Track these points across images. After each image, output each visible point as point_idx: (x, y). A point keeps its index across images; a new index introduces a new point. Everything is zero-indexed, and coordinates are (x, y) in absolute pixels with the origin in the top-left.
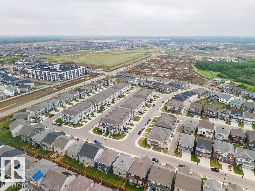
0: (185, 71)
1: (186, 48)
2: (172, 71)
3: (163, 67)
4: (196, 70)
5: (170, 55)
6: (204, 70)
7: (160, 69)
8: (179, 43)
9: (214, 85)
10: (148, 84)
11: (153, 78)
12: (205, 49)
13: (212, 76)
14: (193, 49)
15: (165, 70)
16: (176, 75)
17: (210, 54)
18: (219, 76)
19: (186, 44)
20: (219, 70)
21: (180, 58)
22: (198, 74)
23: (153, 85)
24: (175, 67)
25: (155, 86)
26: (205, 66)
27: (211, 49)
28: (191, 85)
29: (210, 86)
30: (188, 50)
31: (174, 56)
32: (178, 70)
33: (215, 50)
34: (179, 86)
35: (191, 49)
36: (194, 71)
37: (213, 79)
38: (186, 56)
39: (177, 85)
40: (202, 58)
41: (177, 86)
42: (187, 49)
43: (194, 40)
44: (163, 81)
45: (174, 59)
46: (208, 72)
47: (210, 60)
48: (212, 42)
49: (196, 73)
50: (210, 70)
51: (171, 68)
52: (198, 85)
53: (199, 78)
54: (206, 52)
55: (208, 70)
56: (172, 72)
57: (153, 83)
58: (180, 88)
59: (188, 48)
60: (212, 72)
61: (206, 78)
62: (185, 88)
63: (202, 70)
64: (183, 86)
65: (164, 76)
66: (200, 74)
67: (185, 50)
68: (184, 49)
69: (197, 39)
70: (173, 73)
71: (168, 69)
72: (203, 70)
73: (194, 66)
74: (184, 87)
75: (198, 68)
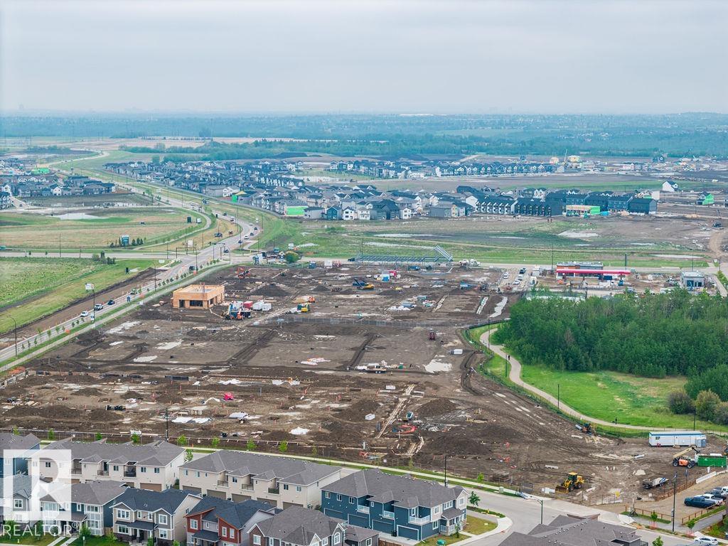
0: (436, 387)
1: (419, 205)
2: (335, 391)
3: (262, 359)
4: (516, 374)
5: (304, 259)
6: (575, 366)
7: (234, 382)
8: (363, 169)
9: (657, 481)
10: (146, 516)
11: (180, 459)
12: (553, 205)
13: (636, 414)
14: (468, 209)
15: (278, 383)
16: (371, 424)
17: (595, 244)
18: (681, 408)
19: (415, 169)
20: (674, 365)
21: (385, 283)
22: (531, 400)
23: (194, 524)
24: (350, 355)
25: (210, 526)
26: (577, 342)
27: (595, 210)
28: (491, 498)
29: (636, 494)
30: (433, 214)
31: (336, 268)
32: (383, 384)
33: (625, 213)
34: (403, 514)
35: (455, 210)
36: (500, 383)
37: (646, 435)
38: (429, 268)
39: (390, 507)
40: (544, 273)
41: (387, 515)
42: (428, 207)
43: (471, 145)
44: (270, 484)
45: (338, 291)
46: (604, 380)
47: (601, 291)
48: (592, 152)
49: (517, 392)
50: (614, 369)
51: (320, 367)
52: (547, 490)
53: (543, 432)
54: (565, 234)
55: (605, 367)
56: (333, 399)
57: (189, 503)
58: (411, 533)
59: (434, 201)
60: (634, 382)
61: (599, 431)
62: (451, 530)
63: (558, 368)
64: (436, 515)
65: (276, 439)
66: (546, 405)
67: (416, 217)
68: (406, 213)
69: (487, 133)
70: (345, 406)
71: (298, 372)
72: (567, 369)
73: (498, 339)
74: (443, 522)
75: (527, 360)
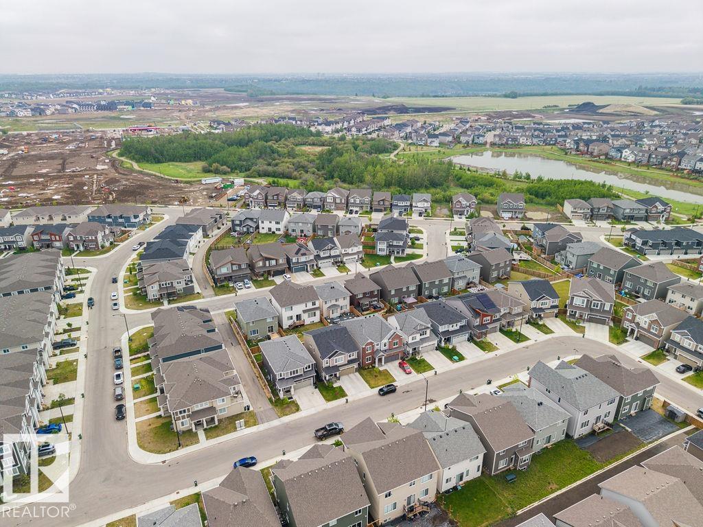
0: (106, 174)
1: (52, 109)
2: (62, 181)
3: (16, 172)
4: (136, 166)
5: (9, 133)
6: (159, 162)
7: (10, 182)
8: (13, 96)
9: (214, 195)
11: (8, 215)
12: (111, 106)
13: (190, 175)
14: (76, 109)
15: (33, 180)
16: (87, 190)
17: (137, 120)
18: (206, 171)
19: (40, 95)
20: (196, 157)
21: (56, 139)
22: (149, 175)
23: (36, 238)
24: (60, 167)
25: (43, 237)
26: (157, 152)
27: (130, 108)
29: (208, 200)
30: (59, 112)
31: (29, 135)
32: (83, 176)
33: (142, 108)
34: (128, 219)
35: (70, 110)
36: (132, 170)
37: (201, 180)
38: (73, 132)
39: (121, 217)
40: (123, 131)
41: (120, 220)
42: (56, 110)
43: (61, 86)
44: (61, 217)
45: (36, 143)
46: (172, 165)
47: (151, 135)
49: (141, 173)
50: (173, 161)
51: (48, 173)
52: (176, 203)
53: (160, 185)
54: (122, 117)
55: (170, 160)
56: (64, 183)
58: (132, 225)
59: (59, 107)
60: (184, 165)
61: (181, 182)
62: (148, 222)
63: (152, 163)
65: (48, 202)
66: (155, 175)
67: (53, 113)
68: (48, 112)
69: (63, 81)
70: (70, 185)
71: (41, 176)
72: (156, 163)
73: (121, 155)
74: (144, 219)
75: (138, 161)
